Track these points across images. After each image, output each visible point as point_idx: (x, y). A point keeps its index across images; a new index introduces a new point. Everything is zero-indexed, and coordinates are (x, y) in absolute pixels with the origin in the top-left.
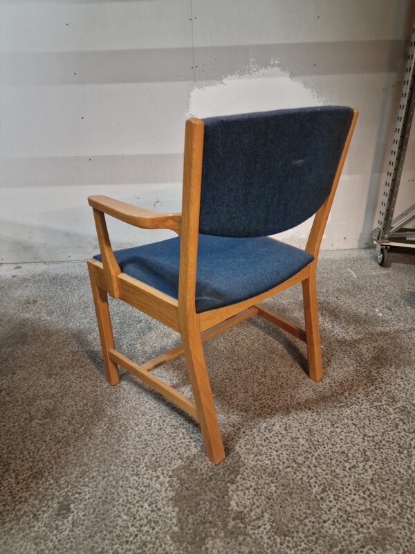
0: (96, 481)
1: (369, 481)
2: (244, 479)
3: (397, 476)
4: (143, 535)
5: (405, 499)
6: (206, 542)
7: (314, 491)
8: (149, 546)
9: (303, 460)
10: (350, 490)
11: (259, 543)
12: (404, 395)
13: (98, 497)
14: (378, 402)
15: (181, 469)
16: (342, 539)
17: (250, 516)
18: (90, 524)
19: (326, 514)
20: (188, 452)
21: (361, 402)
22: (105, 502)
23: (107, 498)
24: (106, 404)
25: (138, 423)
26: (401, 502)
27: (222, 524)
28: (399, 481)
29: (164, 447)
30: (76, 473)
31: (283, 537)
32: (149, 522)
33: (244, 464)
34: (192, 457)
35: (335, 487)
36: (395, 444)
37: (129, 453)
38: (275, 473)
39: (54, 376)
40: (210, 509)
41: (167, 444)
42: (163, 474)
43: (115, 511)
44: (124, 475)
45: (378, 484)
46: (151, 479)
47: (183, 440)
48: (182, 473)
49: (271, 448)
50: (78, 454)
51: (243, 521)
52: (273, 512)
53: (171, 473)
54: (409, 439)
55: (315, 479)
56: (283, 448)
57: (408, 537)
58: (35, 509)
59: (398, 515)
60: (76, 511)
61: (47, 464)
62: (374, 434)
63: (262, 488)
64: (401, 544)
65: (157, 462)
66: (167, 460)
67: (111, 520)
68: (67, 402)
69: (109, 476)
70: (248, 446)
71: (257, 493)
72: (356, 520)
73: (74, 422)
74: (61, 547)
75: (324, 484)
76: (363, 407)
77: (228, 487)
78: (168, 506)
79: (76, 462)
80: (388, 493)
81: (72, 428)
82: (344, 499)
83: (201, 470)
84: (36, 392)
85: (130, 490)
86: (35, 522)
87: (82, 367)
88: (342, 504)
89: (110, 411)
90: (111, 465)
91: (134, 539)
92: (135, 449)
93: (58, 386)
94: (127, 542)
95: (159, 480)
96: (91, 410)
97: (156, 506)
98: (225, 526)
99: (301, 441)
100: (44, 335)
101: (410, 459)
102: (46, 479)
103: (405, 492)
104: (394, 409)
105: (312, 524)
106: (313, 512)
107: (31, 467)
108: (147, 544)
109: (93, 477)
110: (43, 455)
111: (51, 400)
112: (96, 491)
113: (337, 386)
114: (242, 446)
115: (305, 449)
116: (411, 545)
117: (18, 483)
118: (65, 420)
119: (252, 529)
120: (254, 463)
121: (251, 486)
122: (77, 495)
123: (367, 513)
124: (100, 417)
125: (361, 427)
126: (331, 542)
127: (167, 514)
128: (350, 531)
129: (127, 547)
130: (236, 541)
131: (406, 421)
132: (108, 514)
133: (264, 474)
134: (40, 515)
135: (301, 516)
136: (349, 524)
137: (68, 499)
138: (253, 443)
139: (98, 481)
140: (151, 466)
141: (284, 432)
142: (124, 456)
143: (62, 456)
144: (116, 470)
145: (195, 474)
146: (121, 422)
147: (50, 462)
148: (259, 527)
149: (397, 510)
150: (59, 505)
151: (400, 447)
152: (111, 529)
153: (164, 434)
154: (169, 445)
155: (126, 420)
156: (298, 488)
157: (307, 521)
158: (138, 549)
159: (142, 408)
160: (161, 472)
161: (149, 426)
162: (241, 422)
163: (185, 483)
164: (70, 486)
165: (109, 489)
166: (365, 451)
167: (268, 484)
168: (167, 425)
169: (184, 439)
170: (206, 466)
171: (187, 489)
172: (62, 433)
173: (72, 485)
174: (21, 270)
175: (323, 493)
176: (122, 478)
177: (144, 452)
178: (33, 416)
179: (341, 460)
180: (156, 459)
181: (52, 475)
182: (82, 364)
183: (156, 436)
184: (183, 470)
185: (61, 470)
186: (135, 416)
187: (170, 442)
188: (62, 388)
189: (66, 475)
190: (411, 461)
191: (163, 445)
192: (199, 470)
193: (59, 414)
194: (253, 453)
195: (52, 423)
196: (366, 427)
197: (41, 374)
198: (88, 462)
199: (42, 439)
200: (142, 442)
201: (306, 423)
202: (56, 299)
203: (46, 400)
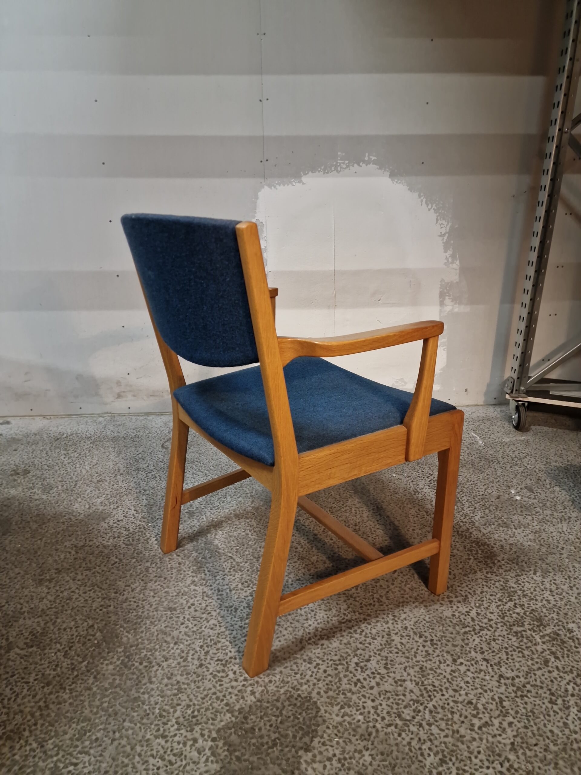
0: (100, 745)
1: (509, 747)
2: (324, 744)
3: (548, 738)
7: (428, 762)
9: (412, 714)
10: (481, 761)
12: (555, 616)
14: (518, 626)
15: (230, 729)
20: (241, 701)
21: (494, 625)
24: (121, 626)
25: (168, 656)
28: (552, 747)
29: (205, 693)
30: (71, 732)
33: (324, 721)
34: (247, 709)
35: (459, 757)
36: (545, 690)
37: (152, 703)
38: (370, 734)
39: (47, 583)
41: (210, 689)
42: (202, 735)
44: (143, 737)
45: (521, 751)
46: (185, 744)
47: (234, 684)
48: (231, 734)
49: (364, 696)
50: (75, 703)
53: (214, 735)
54: (565, 682)
55: (429, 744)
56: (382, 697)
61: (29, 717)
62: (513, 674)
63: (350, 758)
65: (194, 717)
66: (209, 714)
68: (64, 622)
69: (121, 737)
70: (331, 693)
71: (343, 765)
73: (73, 653)
75: (443, 751)
76: (497, 634)
77: (300, 757)
79: (73, 715)
80: (536, 765)
81: (69, 662)
83: (260, 729)
84: (19, 606)
85: (151, 760)
87: (89, 569)
89: (127, 637)
90: (124, 721)
92: (162, 697)
93: (52, 598)
95: (197, 745)
96: (98, 634)
99: (409, 685)
100: (36, 521)
101: (567, 712)
102: (27, 742)
103: (561, 763)
104: (542, 637)
109: (97, 739)
110: (24, 703)
111: (40, 619)
112: (100, 762)
113: (459, 602)
114: (322, 693)
115: (414, 697)
118: (59, 650)
120: (339, 719)
121: (334, 755)
122: (71, 768)
124: (111, 645)
125: (495, 664)
131: (559, 655)
133: (354, 736)
138: (338, 688)
139: (104, 744)
140: (185, 723)
141: (383, 671)
142: (145, 707)
143: (51, 706)
144: (132, 729)
145: (251, 735)
146: (142, 655)
147: (33, 715)
151: (552, 694)
153: (206, 673)
154: (213, 690)
155: (151, 650)
156: (404, 759)
159: (175, 633)
160: (199, 731)
161: (184, 661)
162: (321, 655)
163: (235, 751)
164: (61, 753)
165: (121, 758)
166: (501, 701)
167: (360, 752)
168: (212, 659)
169: (236, 680)
170: (268, 724)
171: (238, 759)
172: (54, 670)
173: (64, 751)
174: (9, 426)
175: (442, 766)
176: (141, 741)
177: (175, 701)
178: (11, 642)
179: (466, 714)
180: (193, 712)
181: (36, 735)
182: (89, 565)
183: (194, 676)
184: (233, 730)
185: (50, 728)
186: (164, 644)
187: (214, 687)
188: (58, 601)
189: (57, 735)
190: (569, 715)
191: (204, 690)
192: (257, 730)
193: (51, 640)
194: (338, 704)
195: (40, 655)
196: (502, 664)
197: (28, 579)
198: (90, 715)
199: (23, 678)
200: (172, 685)
201: (415, 657)
202: (57, 468)
203: (32, 619)
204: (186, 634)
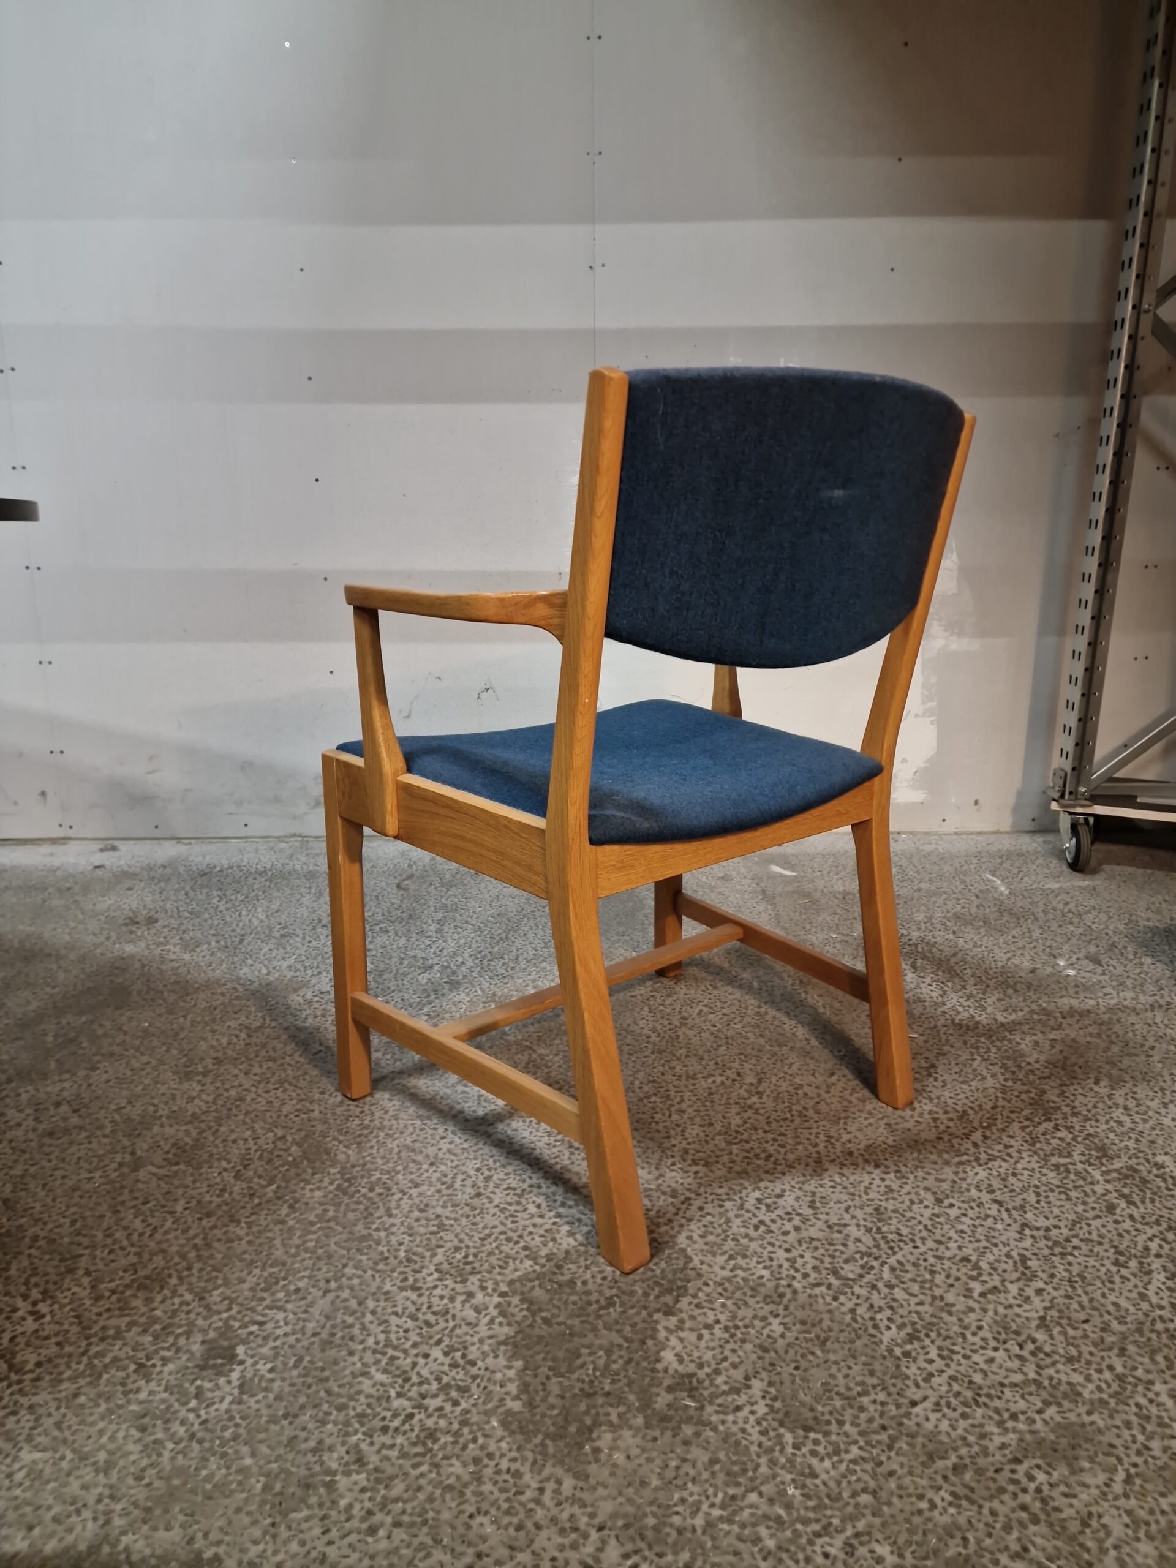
0: (304, 1298)
1: (1034, 1323)
2: (698, 1306)
3: (1109, 1313)
4: (429, 1416)
5: (1130, 1363)
6: (595, 1435)
7: (886, 1337)
8: (443, 1440)
9: (859, 1271)
10: (983, 1339)
11: (737, 1443)
12: (1131, 1144)
13: (309, 1333)
14: (1061, 1156)
15: (531, 1280)
16: (959, 1443)
17: (712, 1384)
18: (287, 1389)
19: (918, 1386)
20: (551, 1244)
21: (1015, 1154)
22: (326, 1345)
23: (333, 1335)
24: (334, 1139)
25: (419, 1180)
26: (1120, 1369)
27: (639, 1400)
28: (1115, 1325)
29: (487, 1231)
30: (251, 1281)
31: (801, 1433)
32: (445, 1388)
33: (699, 1275)
34: (562, 1255)
35: (943, 1332)
36: (1107, 1246)
37: (393, 1243)
38: (782, 1296)
39: (200, 1078)
40: (607, 1366)
41: (495, 1227)
42: (483, 1288)
43: (354, 1364)
44: (379, 1288)
45: (1056, 1330)
46: (452, 1299)
47: (538, 1221)
48: (533, 1288)
49: (772, 1244)
50: (258, 1242)
51: (697, 1394)
52: (776, 1379)
53: (504, 1288)
54: (1144, 1237)
55: (888, 1313)
56: (805, 1246)
57: (1138, 1445)
58: (141, 1355)
59: (1110, 1396)
60: (249, 1361)
61: (177, 1259)
62: (1047, 1223)
63: (746, 1327)
64: (1120, 1460)
65: (466, 1263)
66: (493, 1260)
67: (345, 1381)
68: (232, 1131)
69: (340, 1288)
70: (711, 1238)
71: (733, 1336)
72: (997, 1403)
73: (251, 1173)
74: (208, 1436)
75: (914, 1324)
76: (1019, 1166)
77: (657, 1322)
78: (496, 1357)
79: (254, 1257)
80: (1084, 1348)
81: (244, 1186)
82: (965, 1357)
83: (585, 1283)
84: (151, 1109)
85: (394, 1320)
86: (142, 1383)
87: (274, 1060)
88: (962, 1369)
89: (345, 1154)
90: (345, 1266)
91: (404, 1423)
92: (410, 1235)
93: (210, 1099)
94: (385, 1430)
95: (473, 1301)
96: (294, 1149)
97: (464, 1356)
98: (646, 1404)
99: (855, 1232)
100: (174, 991)
101: (1146, 1279)
102: (174, 1293)
103: (1132, 1348)
104: (1103, 1174)
105: (879, 1408)
106: (883, 1381)
107: (134, 1264)
108: (438, 1435)
109: (297, 1290)
110: (167, 1240)
111: (189, 1127)
112: (304, 1320)
113: (951, 1120)
114: (696, 1237)
115: (863, 1249)
116: (1146, 1462)
117: (97, 1299)
118: (225, 1170)
119: (717, 1412)
120: (726, 1273)
121: (718, 1322)
122: (254, 1328)
123: (1027, 1390)
124: (318, 1164)
125: (1015, 1208)
126: (930, 1447)
127: (493, 1372)
128: (982, 1426)
129: (387, 1439)
130: (674, 1436)
131: (1136, 1198)
132: (336, 1368)
133: (752, 1296)
134: (154, 1366)
135: (849, 1389)
136: (980, 1412)
137: (229, 1334)
138: (724, 1231)
139: (310, 1298)
140: (453, 1271)
141: (807, 1211)
142: (380, 1248)
143: (216, 1245)
144: (359, 1277)
145: (568, 1290)
146: (374, 1179)
147: (183, 1256)
148: (738, 1408)
149: (1109, 1386)
150: (206, 1346)
151: (1121, 1253)
152: (343, 1400)
153: (487, 1205)
154: (501, 1228)
155: (388, 1172)
156: (842, 1331)
157: (865, 1400)
158: (415, 1444)
159: (431, 1151)
160: (478, 1283)
161: (448, 1188)
162: (694, 1187)
163: (540, 1310)
164: (235, 1308)
165: (340, 1316)
166: (1024, 1259)
167: (764, 1319)
168: (497, 1186)
169: (541, 1216)
170: (600, 1276)
171: (546, 1321)
172: (219, 1196)
173: (241, 1305)
174: (116, 854)
175: (911, 1343)
176: (374, 1294)
177: (434, 1242)
178: (139, 1158)
179: (959, 1274)
180: (466, 1257)
181: (190, 1284)
182: (272, 1053)
183: (467, 1209)
184: (537, 1283)
185: (214, 1274)
186: (411, 1165)
187: (503, 1224)
188: (220, 1102)
189: (227, 1283)
190: (1149, 1283)
191: (485, 1227)
192: (579, 1284)
193: (211, 1156)
194: (725, 1253)
195: (192, 1175)
196: (1028, 1208)
197: (165, 1071)
198: (285, 1258)
199: (163, 1206)
200: (428, 1220)
201: (867, 1193)
202: (206, 916)
203: (176, 1127)
204: (449, 1151)
